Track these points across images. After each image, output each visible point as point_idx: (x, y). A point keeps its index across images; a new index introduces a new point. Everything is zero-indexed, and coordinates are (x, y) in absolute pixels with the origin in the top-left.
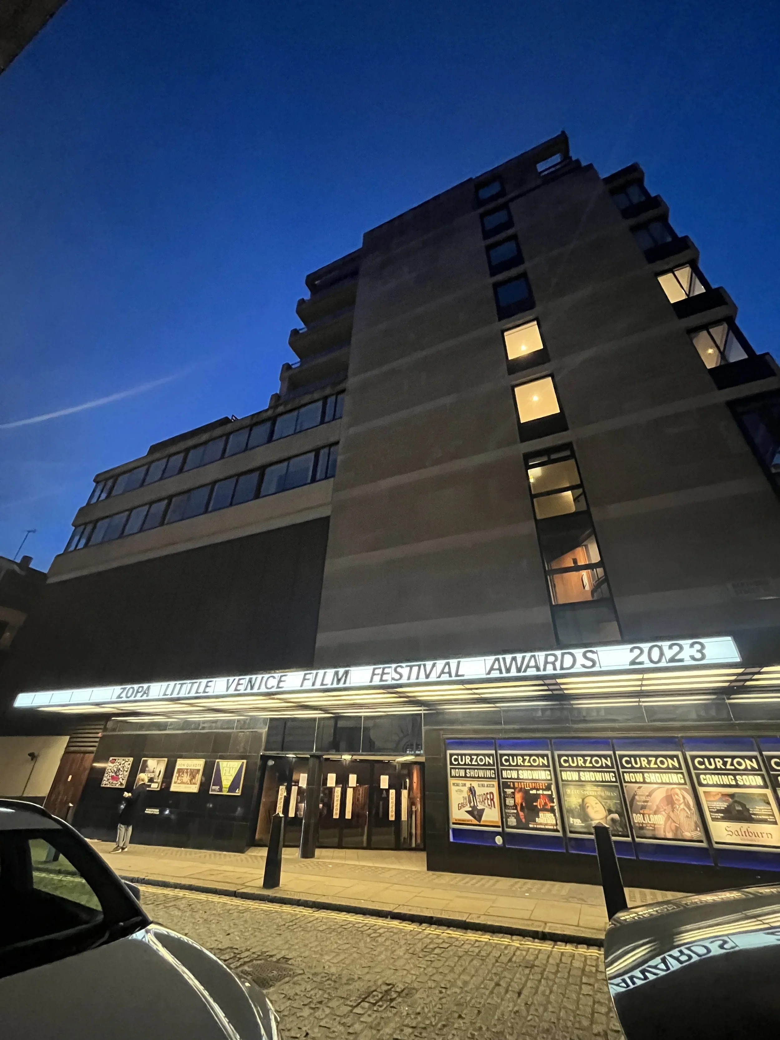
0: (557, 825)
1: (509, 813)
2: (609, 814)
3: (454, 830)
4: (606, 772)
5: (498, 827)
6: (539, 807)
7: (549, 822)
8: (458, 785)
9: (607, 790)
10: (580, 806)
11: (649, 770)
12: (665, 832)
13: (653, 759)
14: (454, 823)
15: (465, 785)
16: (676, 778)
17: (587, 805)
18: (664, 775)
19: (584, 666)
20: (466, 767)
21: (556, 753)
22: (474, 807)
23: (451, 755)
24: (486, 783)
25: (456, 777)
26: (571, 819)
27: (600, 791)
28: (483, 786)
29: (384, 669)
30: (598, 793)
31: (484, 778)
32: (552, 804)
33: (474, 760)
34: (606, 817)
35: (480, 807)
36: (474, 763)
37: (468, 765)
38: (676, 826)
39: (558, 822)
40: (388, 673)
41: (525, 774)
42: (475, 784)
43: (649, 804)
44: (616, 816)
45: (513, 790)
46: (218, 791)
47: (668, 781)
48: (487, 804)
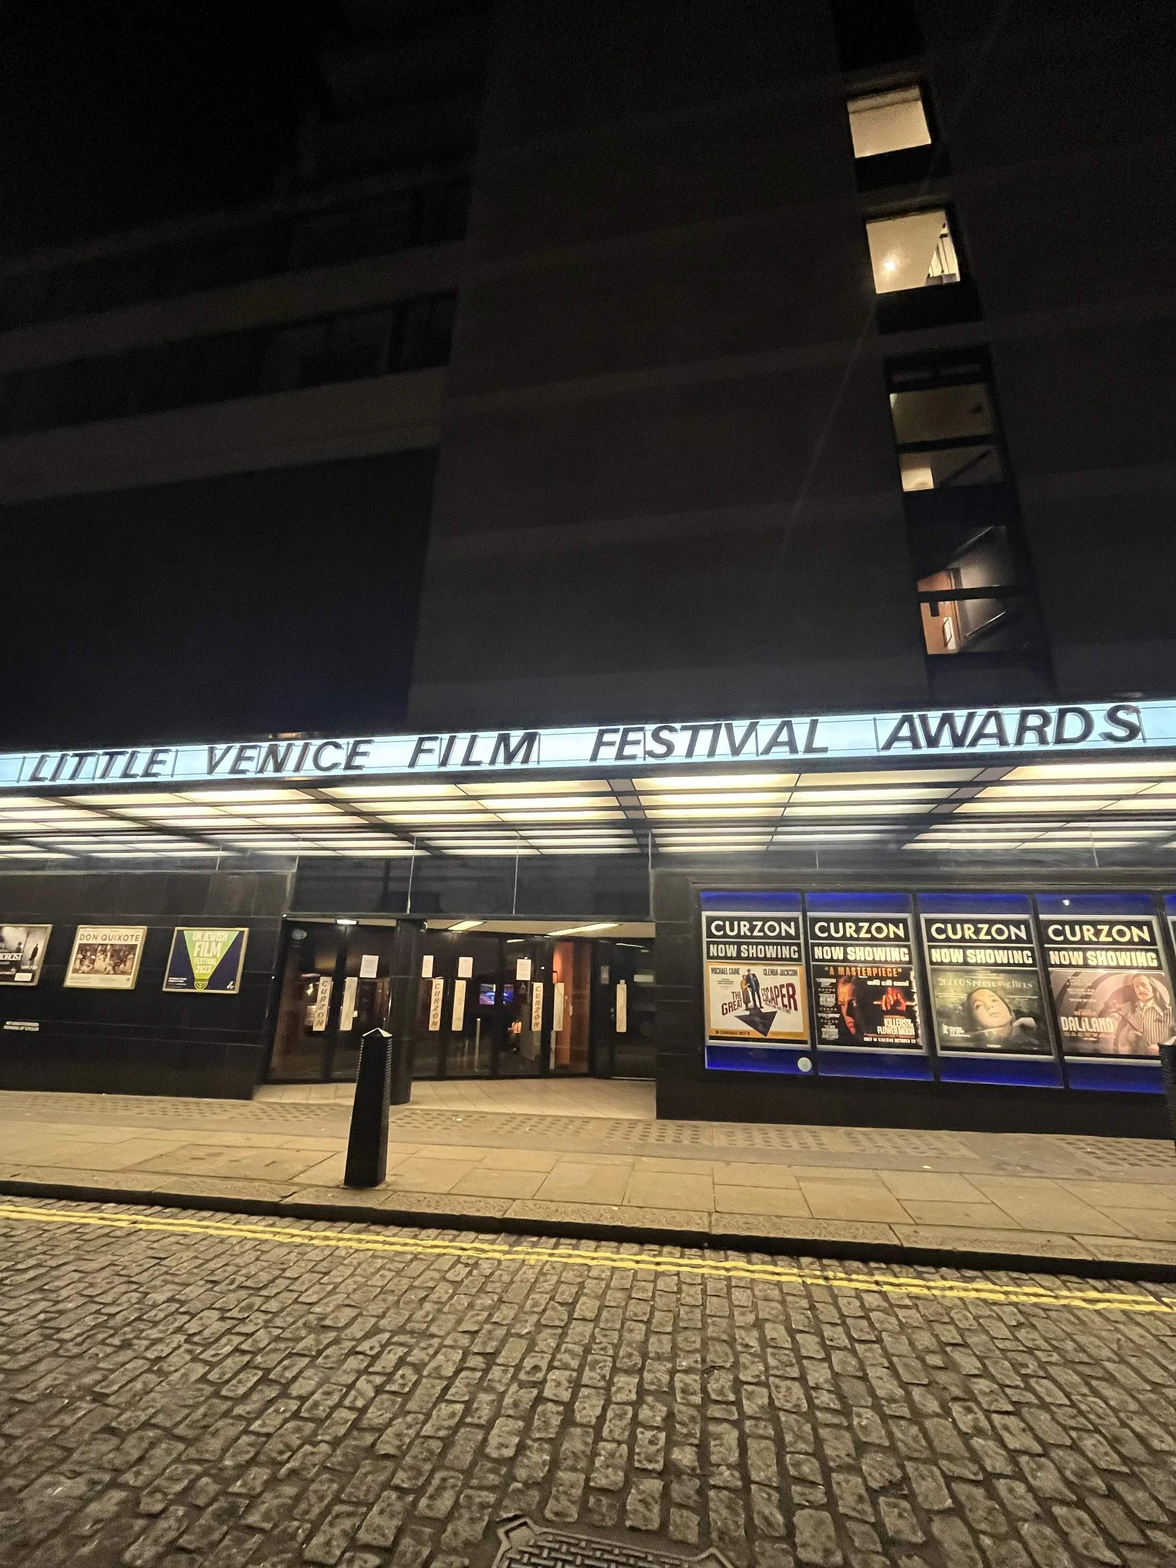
0: (917, 1036)
1: (824, 1018)
2: (1017, 1018)
3: (710, 1048)
4: (1017, 949)
5: (805, 1042)
6: (884, 1008)
7: (902, 1032)
8: (723, 972)
9: (1015, 979)
10: (963, 1005)
11: (1095, 945)
12: (1116, 1044)
13: (1106, 928)
14: (712, 1038)
15: (737, 972)
16: (1145, 958)
17: (977, 1003)
18: (1123, 953)
19: (1110, 737)
20: (740, 940)
21: (923, 917)
22: (756, 1011)
23: (710, 920)
24: (779, 969)
25: (718, 957)
26: (945, 1028)
27: (1002, 981)
28: (773, 973)
29: (626, 732)
30: (999, 984)
31: (777, 959)
32: (909, 1003)
33: (758, 929)
34: (1011, 1023)
35: (766, 1009)
36: (756, 933)
37: (745, 936)
38: (1137, 1036)
39: (919, 1032)
40: (637, 742)
41: (857, 953)
42: (758, 970)
43: (1091, 1000)
44: (1029, 1021)
45: (834, 981)
46: (183, 987)
47: (1128, 964)
48: (780, 1004)
